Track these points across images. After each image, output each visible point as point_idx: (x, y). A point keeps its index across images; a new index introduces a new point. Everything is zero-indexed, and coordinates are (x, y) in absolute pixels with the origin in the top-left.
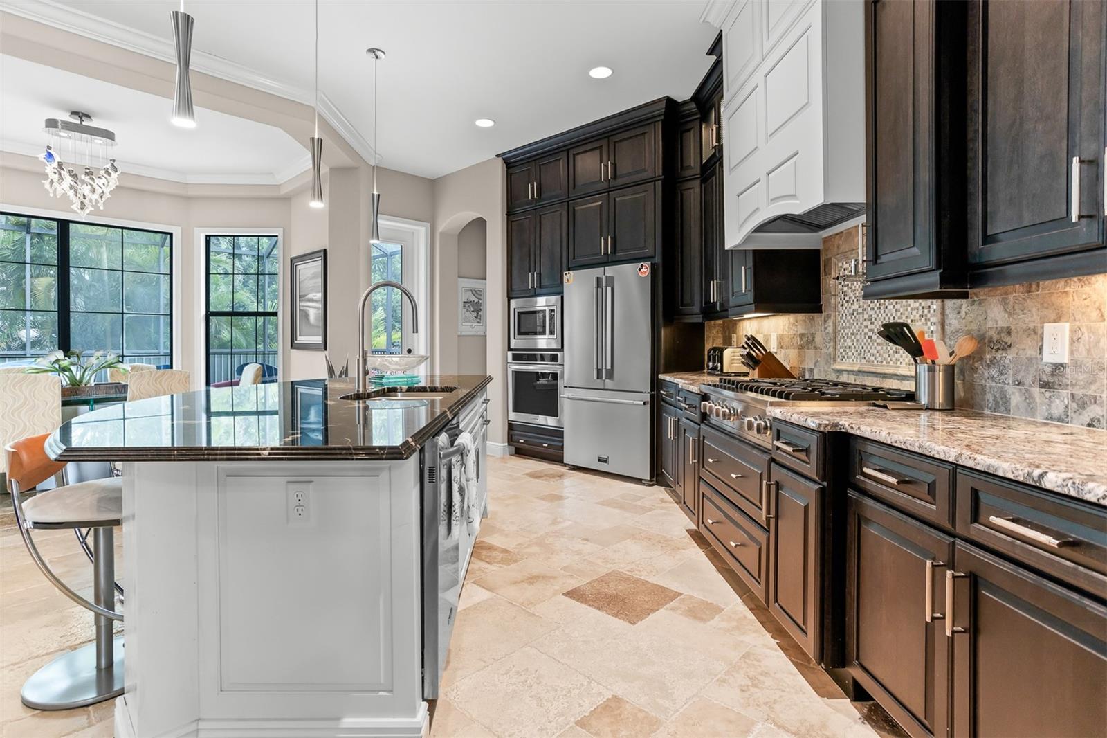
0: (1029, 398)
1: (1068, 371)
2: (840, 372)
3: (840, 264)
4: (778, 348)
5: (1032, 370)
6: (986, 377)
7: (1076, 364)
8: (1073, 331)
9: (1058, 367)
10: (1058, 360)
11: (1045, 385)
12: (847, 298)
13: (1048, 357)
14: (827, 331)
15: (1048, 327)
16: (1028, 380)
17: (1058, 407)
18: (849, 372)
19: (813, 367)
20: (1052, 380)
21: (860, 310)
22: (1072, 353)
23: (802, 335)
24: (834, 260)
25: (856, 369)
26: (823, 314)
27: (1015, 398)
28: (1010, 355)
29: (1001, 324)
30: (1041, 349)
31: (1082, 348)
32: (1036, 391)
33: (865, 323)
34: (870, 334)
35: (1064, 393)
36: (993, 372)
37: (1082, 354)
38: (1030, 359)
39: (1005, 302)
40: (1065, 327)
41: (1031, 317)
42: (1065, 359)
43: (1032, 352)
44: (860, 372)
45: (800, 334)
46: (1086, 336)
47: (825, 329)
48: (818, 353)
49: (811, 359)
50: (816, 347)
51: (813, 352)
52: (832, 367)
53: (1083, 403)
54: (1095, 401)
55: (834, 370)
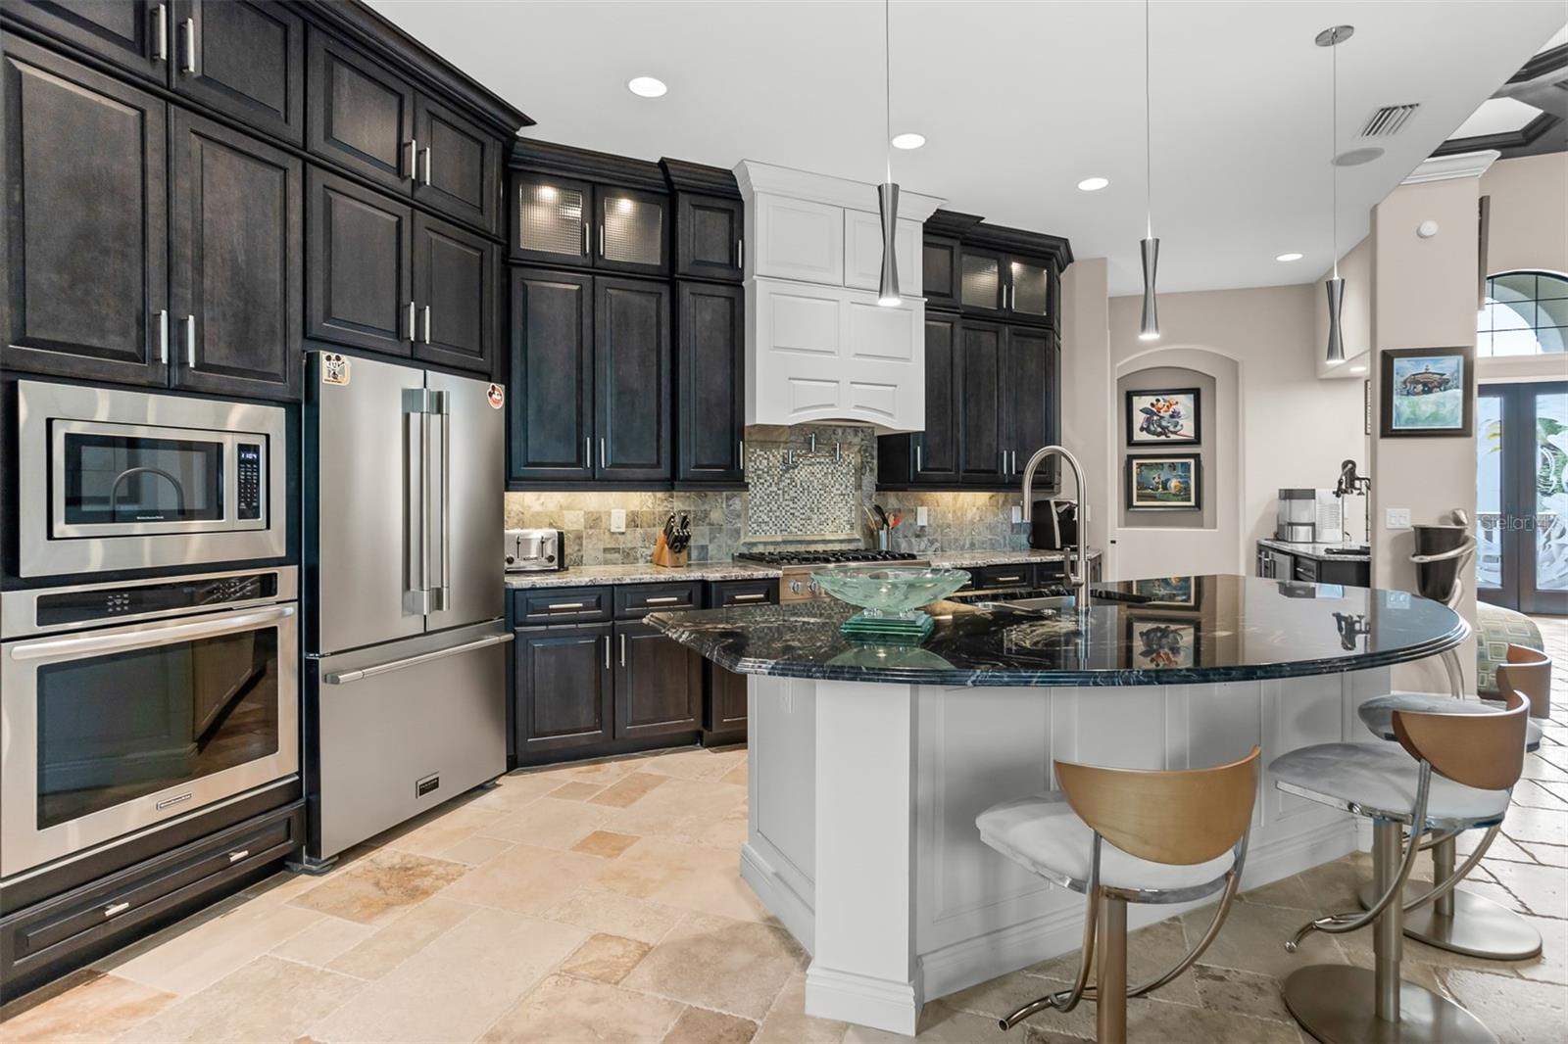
0: (910, 543)
1: (927, 529)
2: (754, 544)
3: (752, 450)
4: (627, 527)
5: (912, 530)
7: (930, 525)
8: (929, 511)
9: (923, 527)
11: (918, 536)
12: (761, 481)
13: (920, 523)
14: (731, 508)
15: (919, 508)
16: (910, 535)
17: (922, 546)
19: (708, 543)
20: (921, 533)
21: (780, 492)
22: (929, 520)
25: (779, 539)
27: (903, 544)
29: (896, 507)
30: (916, 520)
31: (932, 518)
32: (913, 540)
33: (786, 503)
34: (792, 511)
35: (925, 539)
37: (931, 522)
38: (911, 524)
39: (898, 496)
40: (925, 508)
41: (913, 504)
42: (926, 524)
43: (912, 521)
44: (785, 542)
46: (933, 514)
47: (728, 506)
48: (716, 529)
49: (703, 536)
50: (711, 524)
51: (706, 529)
52: (742, 541)
53: (932, 542)
54: (937, 540)
55: (744, 544)
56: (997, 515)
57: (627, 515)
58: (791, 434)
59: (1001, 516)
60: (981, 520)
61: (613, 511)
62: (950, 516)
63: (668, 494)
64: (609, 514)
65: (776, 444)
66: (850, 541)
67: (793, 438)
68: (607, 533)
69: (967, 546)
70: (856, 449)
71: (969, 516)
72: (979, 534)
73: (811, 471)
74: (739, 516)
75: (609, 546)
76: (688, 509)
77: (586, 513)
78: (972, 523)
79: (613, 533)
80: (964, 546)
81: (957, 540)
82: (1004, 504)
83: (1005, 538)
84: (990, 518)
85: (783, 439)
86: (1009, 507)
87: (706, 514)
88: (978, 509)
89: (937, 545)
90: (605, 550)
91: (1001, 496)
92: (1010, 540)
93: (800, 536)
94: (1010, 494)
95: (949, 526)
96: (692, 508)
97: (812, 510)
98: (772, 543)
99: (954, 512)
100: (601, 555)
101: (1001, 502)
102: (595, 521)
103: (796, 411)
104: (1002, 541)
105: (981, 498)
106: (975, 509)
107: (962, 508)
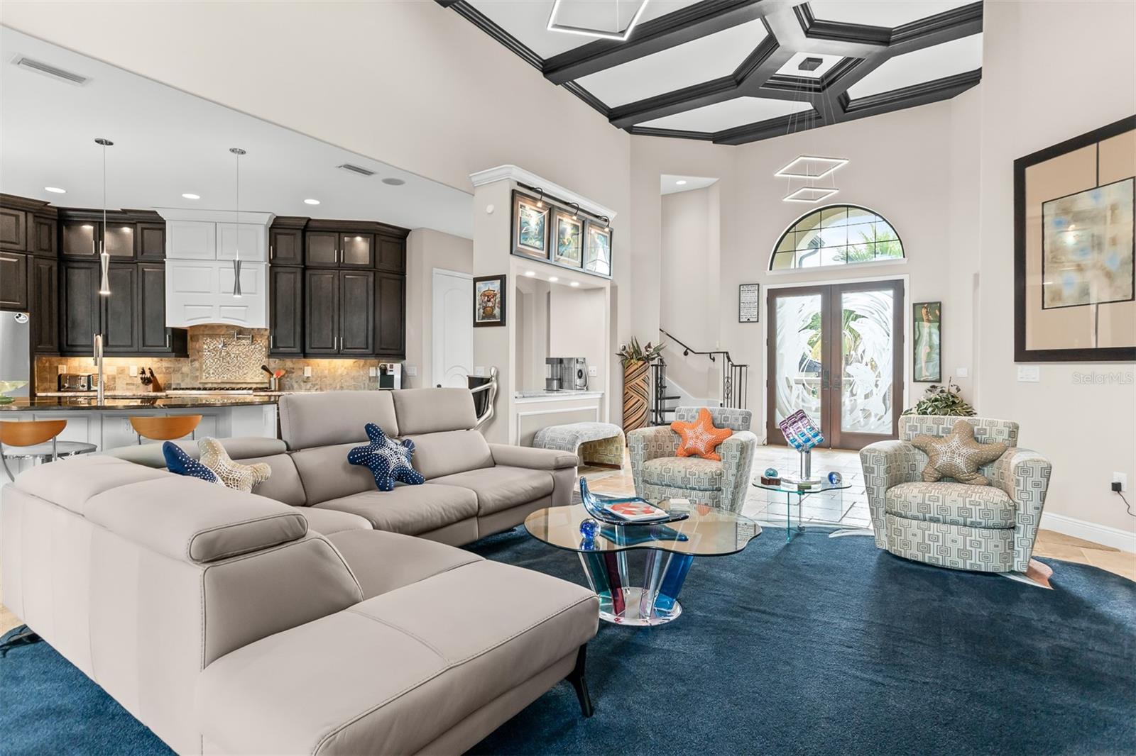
0: (300, 385)
1: (311, 378)
2: (206, 383)
3: (205, 338)
6: (286, 381)
7: (313, 376)
8: (312, 368)
9: (308, 377)
10: (308, 376)
11: (305, 382)
12: (210, 353)
13: (306, 375)
14: (193, 366)
15: (306, 368)
16: (300, 380)
17: (308, 387)
18: (212, 383)
19: (180, 382)
20: (307, 380)
22: (312, 374)
23: (167, 368)
24: (201, 336)
25: (220, 381)
26: (190, 359)
27: (296, 386)
28: (294, 375)
29: (292, 367)
32: (302, 384)
35: (310, 383)
36: (288, 379)
37: (314, 374)
38: (300, 376)
39: (292, 361)
40: (310, 368)
41: (300, 365)
42: (310, 375)
43: (300, 374)
45: (165, 368)
46: (315, 370)
47: (191, 365)
48: (184, 375)
49: (178, 378)
50: (182, 373)
51: (179, 375)
52: (199, 382)
53: (314, 385)
54: (317, 384)
55: (200, 383)
56: (359, 372)
57: (138, 369)
58: (227, 331)
59: (362, 372)
60: (347, 374)
61: (131, 367)
62: (326, 372)
63: (160, 358)
64: (129, 368)
65: (219, 335)
66: (262, 383)
67: (228, 333)
68: (128, 377)
69: (338, 388)
70: (266, 337)
71: (339, 372)
72: (346, 381)
73: (239, 349)
74: (197, 370)
75: (128, 382)
76: (169, 366)
77: (118, 367)
78: (341, 375)
79: (131, 377)
80: (336, 387)
81: (331, 384)
82: (363, 366)
83: (364, 384)
84: (354, 373)
85: (223, 333)
86: (367, 367)
87: (180, 369)
88: (345, 368)
89: (317, 387)
90: (127, 384)
91: (362, 362)
92: (368, 384)
93: (233, 380)
94: (368, 361)
95: (326, 377)
96: (172, 366)
97: (239, 367)
98: (216, 383)
99: (329, 370)
100: (125, 386)
101: (361, 365)
102: (122, 371)
103: (188, 320)
104: (363, 386)
105: (348, 362)
106: (343, 368)
107: (334, 368)
